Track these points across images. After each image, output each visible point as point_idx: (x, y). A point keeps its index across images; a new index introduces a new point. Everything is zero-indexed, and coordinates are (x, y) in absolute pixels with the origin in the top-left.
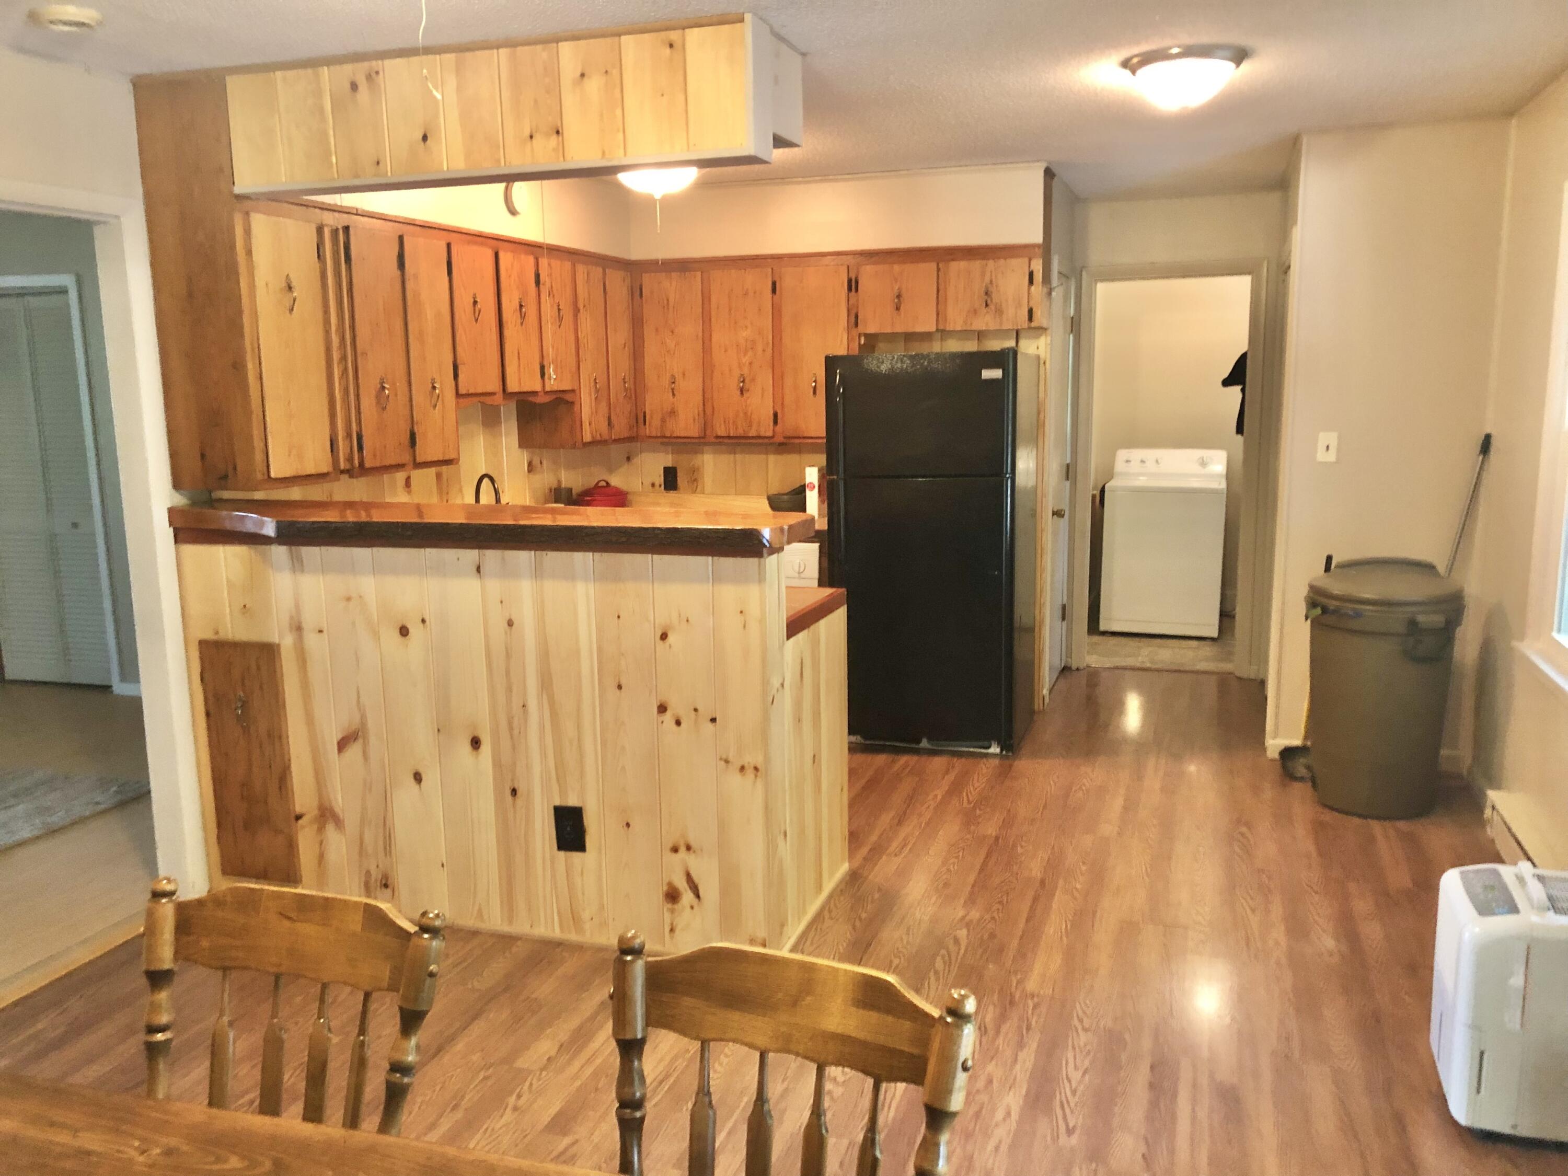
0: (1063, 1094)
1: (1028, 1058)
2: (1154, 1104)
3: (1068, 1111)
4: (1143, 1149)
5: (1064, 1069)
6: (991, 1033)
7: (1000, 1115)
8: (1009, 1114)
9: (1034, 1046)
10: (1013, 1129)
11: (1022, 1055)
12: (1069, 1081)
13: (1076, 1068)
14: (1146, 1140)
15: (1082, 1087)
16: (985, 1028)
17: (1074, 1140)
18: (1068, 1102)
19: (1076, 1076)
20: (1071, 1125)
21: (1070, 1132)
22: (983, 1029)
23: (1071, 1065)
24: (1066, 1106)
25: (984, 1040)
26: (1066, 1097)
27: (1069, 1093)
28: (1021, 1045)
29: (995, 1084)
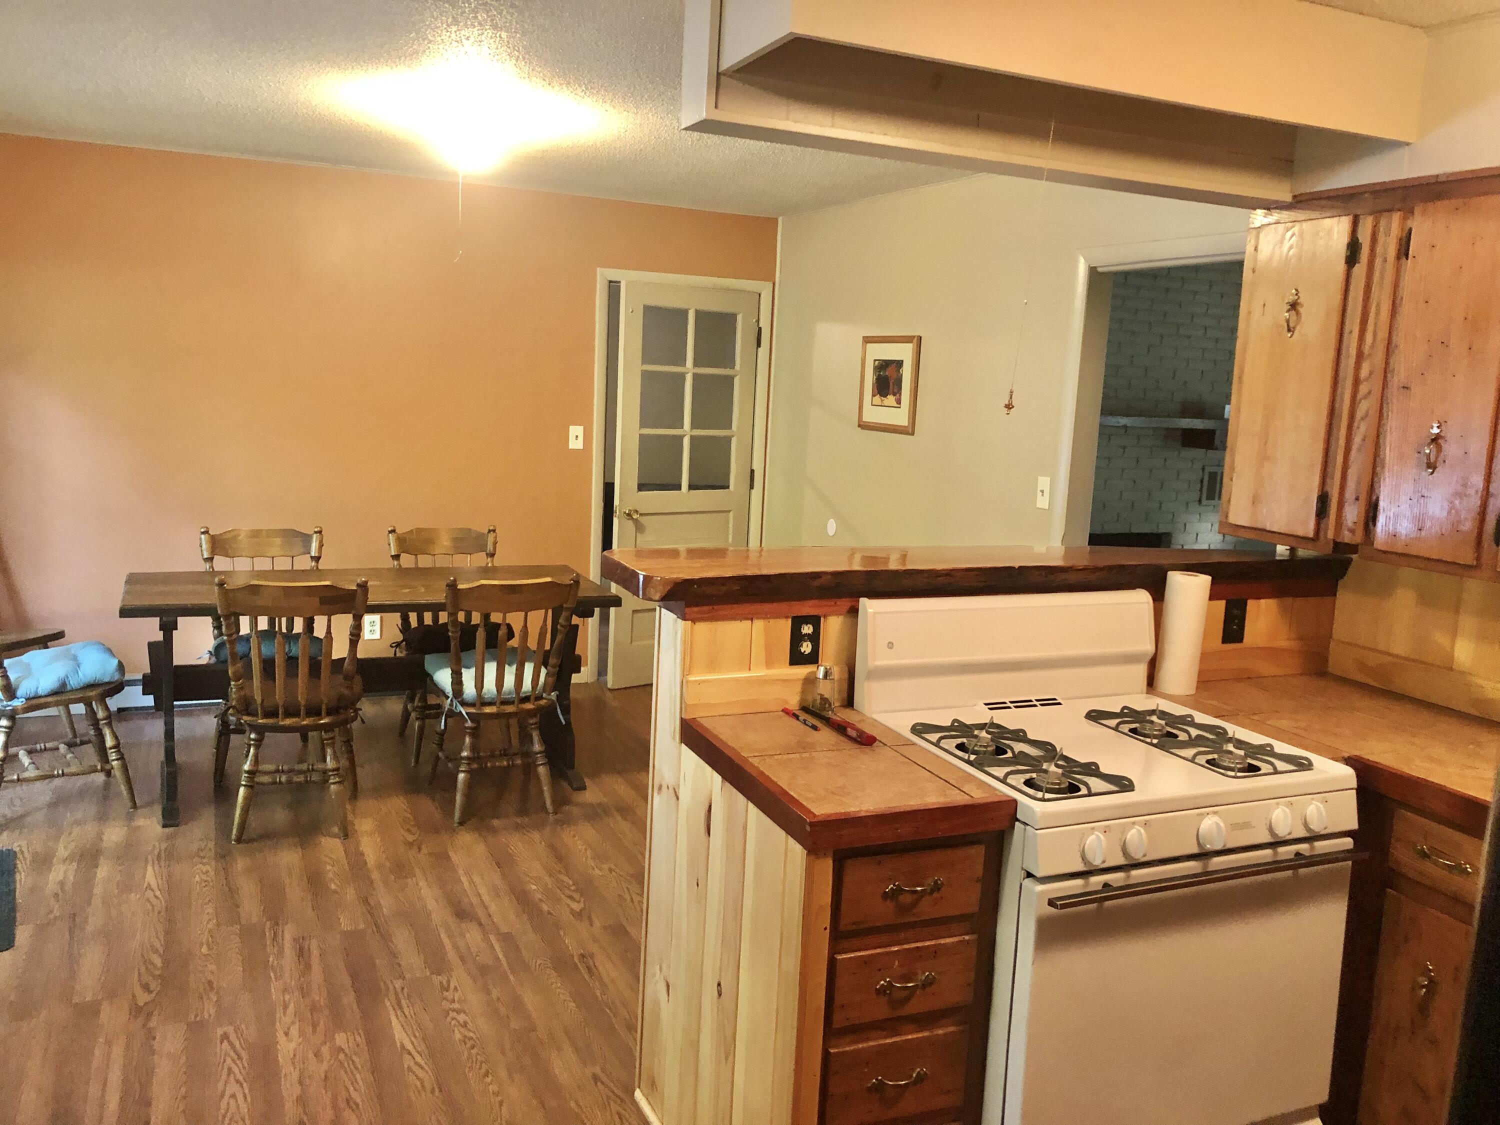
0: (241, 1066)
1: (289, 1089)
2: (146, 1084)
3: (232, 1054)
4: (156, 1044)
5: (247, 1091)
6: (342, 1104)
7: (294, 1031)
8: (286, 1034)
9: (289, 1105)
10: (278, 1024)
11: (297, 1091)
12: (237, 1081)
13: (233, 1096)
14: (153, 1052)
15: (224, 1077)
16: (350, 1107)
17: (220, 1032)
18: (233, 1060)
19: (233, 1088)
20: (225, 1043)
21: (225, 1037)
22: (354, 1107)
23: (240, 1097)
24: (236, 1057)
25: (344, 1093)
26: (236, 1064)
27: (236, 1070)
28: (301, 1100)
29: (311, 1055)
